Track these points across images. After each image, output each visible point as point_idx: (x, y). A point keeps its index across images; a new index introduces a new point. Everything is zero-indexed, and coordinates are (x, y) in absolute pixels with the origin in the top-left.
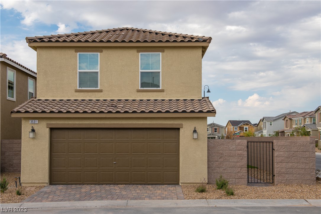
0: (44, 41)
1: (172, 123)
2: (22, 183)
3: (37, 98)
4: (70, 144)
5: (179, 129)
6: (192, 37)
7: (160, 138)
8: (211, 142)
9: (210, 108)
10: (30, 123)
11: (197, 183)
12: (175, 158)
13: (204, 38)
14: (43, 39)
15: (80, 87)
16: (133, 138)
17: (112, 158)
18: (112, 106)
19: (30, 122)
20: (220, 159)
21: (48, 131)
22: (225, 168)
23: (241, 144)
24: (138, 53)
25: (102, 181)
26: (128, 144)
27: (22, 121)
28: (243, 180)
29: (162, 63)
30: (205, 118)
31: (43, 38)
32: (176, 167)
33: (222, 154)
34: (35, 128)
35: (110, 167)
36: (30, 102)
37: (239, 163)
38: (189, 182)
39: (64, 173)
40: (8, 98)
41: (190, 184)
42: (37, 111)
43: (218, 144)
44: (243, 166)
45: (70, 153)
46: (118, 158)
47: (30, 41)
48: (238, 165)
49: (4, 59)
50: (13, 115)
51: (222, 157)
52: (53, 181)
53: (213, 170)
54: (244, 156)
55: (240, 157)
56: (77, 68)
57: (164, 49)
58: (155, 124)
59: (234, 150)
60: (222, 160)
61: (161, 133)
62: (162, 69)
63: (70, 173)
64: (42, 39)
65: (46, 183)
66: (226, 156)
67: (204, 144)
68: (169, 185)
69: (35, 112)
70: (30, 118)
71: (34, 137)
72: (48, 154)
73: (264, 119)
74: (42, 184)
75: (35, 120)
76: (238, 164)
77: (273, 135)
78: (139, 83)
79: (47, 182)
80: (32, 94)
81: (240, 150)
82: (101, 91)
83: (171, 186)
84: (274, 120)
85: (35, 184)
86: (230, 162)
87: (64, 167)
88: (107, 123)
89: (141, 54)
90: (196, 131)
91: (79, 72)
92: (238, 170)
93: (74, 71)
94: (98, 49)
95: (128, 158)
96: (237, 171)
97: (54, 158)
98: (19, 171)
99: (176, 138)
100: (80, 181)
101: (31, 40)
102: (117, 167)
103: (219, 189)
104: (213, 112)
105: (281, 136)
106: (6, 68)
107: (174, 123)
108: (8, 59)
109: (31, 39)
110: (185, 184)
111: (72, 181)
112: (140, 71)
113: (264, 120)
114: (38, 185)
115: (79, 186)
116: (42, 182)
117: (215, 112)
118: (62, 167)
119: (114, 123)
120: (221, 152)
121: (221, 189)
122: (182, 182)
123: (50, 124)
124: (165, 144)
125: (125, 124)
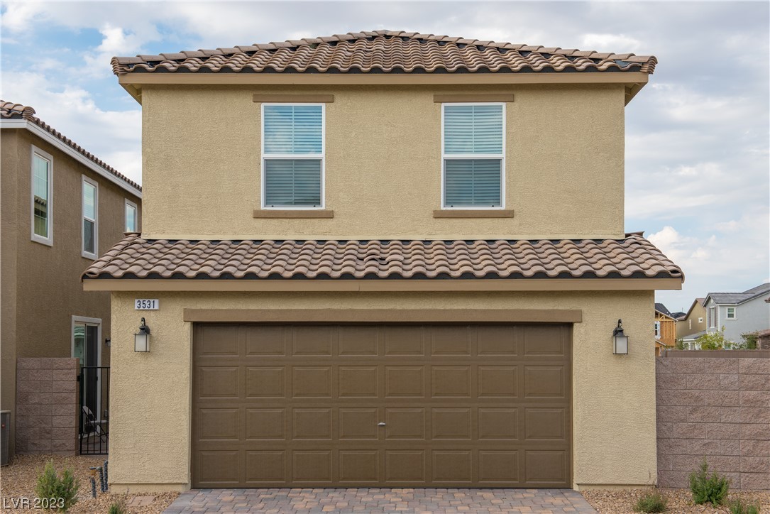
0: (165, 70)
1: (551, 308)
2: (111, 485)
3: (144, 237)
4: (250, 369)
5: (569, 325)
6: (593, 56)
7: (513, 352)
8: (665, 363)
9: (663, 266)
10: (136, 308)
11: (626, 485)
12: (560, 410)
13: (631, 59)
14: (161, 64)
15: (267, 203)
16: (436, 353)
17: (373, 410)
18: (373, 259)
19: (137, 304)
20: (691, 413)
21: (189, 331)
22: (707, 441)
23: (754, 371)
24: (437, 104)
25: (344, 479)
26: (419, 369)
27: (112, 303)
28: (761, 475)
29: (507, 133)
30: (650, 294)
31: (159, 59)
32: (561, 437)
33: (697, 399)
34: (150, 324)
35: (369, 437)
36: (127, 247)
37: (748, 426)
38: (601, 481)
39: (234, 453)
40: (36, 237)
41: (605, 488)
42: (160, 272)
43: (684, 370)
44: (761, 434)
45: (250, 395)
46: (390, 410)
47: (125, 68)
48: (748, 433)
49: (26, 121)
50: (89, 286)
51: (698, 407)
52: (200, 479)
53: (671, 447)
54: (765, 405)
55: (751, 409)
56: (260, 148)
57: (514, 93)
58: (500, 310)
59: (734, 388)
60: (697, 416)
61: (516, 337)
62: (506, 152)
63: (250, 453)
64: (158, 62)
65: (181, 484)
66: (709, 405)
67: (645, 373)
68: (543, 492)
69: (153, 276)
70: (136, 292)
71: (148, 350)
72: (188, 398)
73: (709, 298)
74: (169, 487)
75: (152, 301)
76: (747, 430)
77: (741, 346)
78: (440, 191)
79: (187, 482)
80: (92, 224)
81: (751, 389)
82: (329, 215)
83: (549, 493)
84: (741, 303)
85: (151, 486)
86: (722, 425)
87: (235, 437)
88: (362, 308)
89: (446, 108)
90: (621, 331)
91: (267, 161)
92: (747, 448)
93: (252, 157)
94: (320, 93)
95: (420, 410)
96: (745, 450)
97: (204, 411)
98: (68, 450)
99: (560, 352)
100: (281, 479)
101: (128, 65)
102: (389, 437)
103: (702, 504)
104: (673, 276)
105: (763, 347)
106: (30, 149)
107: (556, 308)
108: (37, 122)
109: (128, 62)
110: (591, 489)
111: (256, 479)
112: (444, 156)
113: (712, 301)
114: (160, 490)
115: (280, 494)
116: (170, 481)
117: (682, 277)
118: (228, 437)
119: (381, 308)
120: (696, 393)
121: (709, 504)
122: (579, 482)
123: (194, 311)
124: (528, 368)
125: (413, 310)
